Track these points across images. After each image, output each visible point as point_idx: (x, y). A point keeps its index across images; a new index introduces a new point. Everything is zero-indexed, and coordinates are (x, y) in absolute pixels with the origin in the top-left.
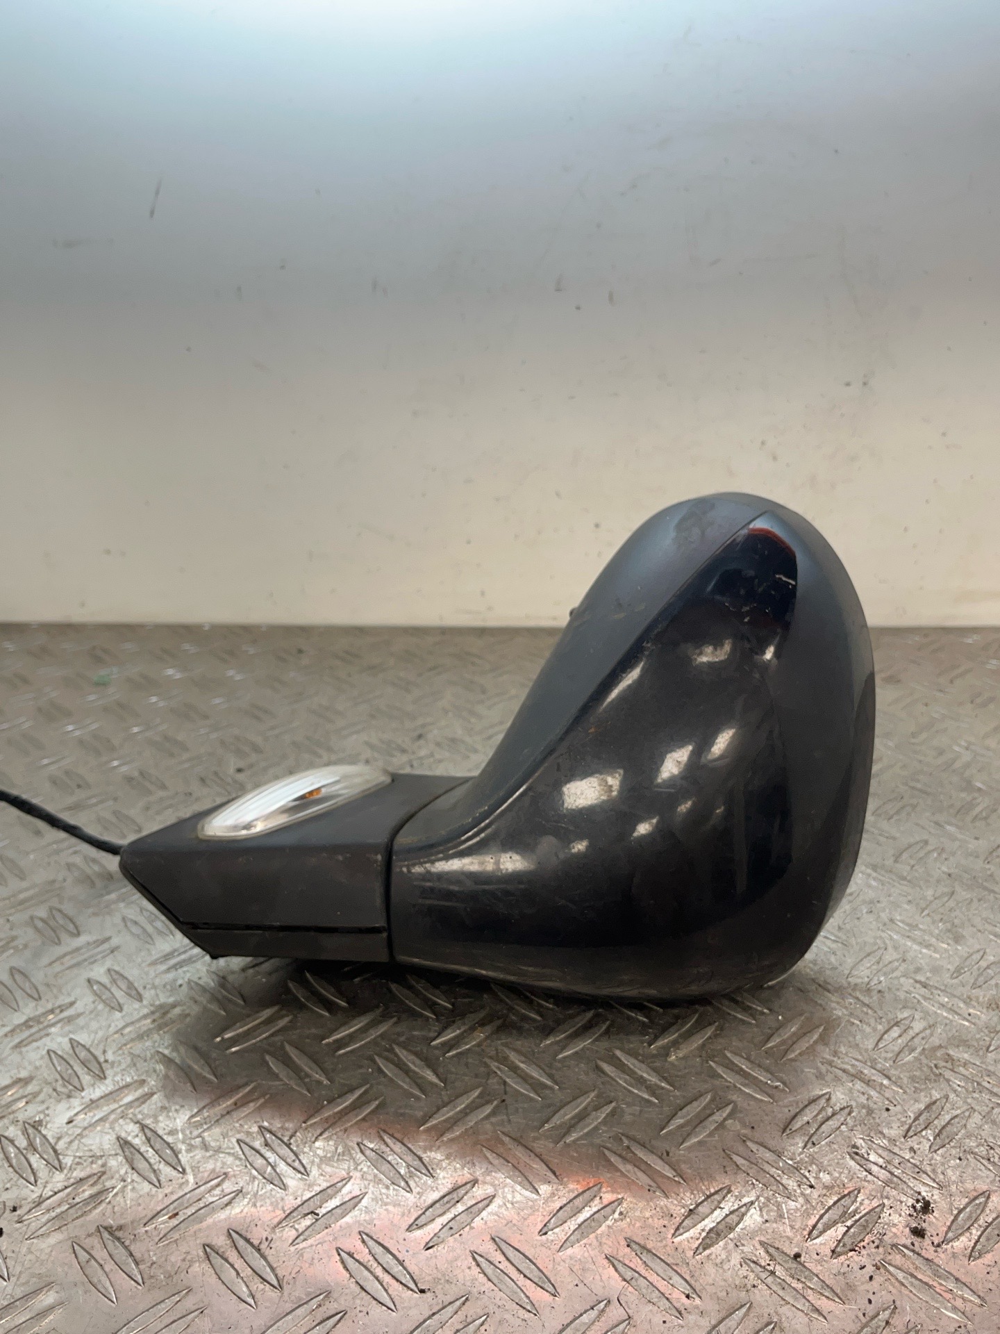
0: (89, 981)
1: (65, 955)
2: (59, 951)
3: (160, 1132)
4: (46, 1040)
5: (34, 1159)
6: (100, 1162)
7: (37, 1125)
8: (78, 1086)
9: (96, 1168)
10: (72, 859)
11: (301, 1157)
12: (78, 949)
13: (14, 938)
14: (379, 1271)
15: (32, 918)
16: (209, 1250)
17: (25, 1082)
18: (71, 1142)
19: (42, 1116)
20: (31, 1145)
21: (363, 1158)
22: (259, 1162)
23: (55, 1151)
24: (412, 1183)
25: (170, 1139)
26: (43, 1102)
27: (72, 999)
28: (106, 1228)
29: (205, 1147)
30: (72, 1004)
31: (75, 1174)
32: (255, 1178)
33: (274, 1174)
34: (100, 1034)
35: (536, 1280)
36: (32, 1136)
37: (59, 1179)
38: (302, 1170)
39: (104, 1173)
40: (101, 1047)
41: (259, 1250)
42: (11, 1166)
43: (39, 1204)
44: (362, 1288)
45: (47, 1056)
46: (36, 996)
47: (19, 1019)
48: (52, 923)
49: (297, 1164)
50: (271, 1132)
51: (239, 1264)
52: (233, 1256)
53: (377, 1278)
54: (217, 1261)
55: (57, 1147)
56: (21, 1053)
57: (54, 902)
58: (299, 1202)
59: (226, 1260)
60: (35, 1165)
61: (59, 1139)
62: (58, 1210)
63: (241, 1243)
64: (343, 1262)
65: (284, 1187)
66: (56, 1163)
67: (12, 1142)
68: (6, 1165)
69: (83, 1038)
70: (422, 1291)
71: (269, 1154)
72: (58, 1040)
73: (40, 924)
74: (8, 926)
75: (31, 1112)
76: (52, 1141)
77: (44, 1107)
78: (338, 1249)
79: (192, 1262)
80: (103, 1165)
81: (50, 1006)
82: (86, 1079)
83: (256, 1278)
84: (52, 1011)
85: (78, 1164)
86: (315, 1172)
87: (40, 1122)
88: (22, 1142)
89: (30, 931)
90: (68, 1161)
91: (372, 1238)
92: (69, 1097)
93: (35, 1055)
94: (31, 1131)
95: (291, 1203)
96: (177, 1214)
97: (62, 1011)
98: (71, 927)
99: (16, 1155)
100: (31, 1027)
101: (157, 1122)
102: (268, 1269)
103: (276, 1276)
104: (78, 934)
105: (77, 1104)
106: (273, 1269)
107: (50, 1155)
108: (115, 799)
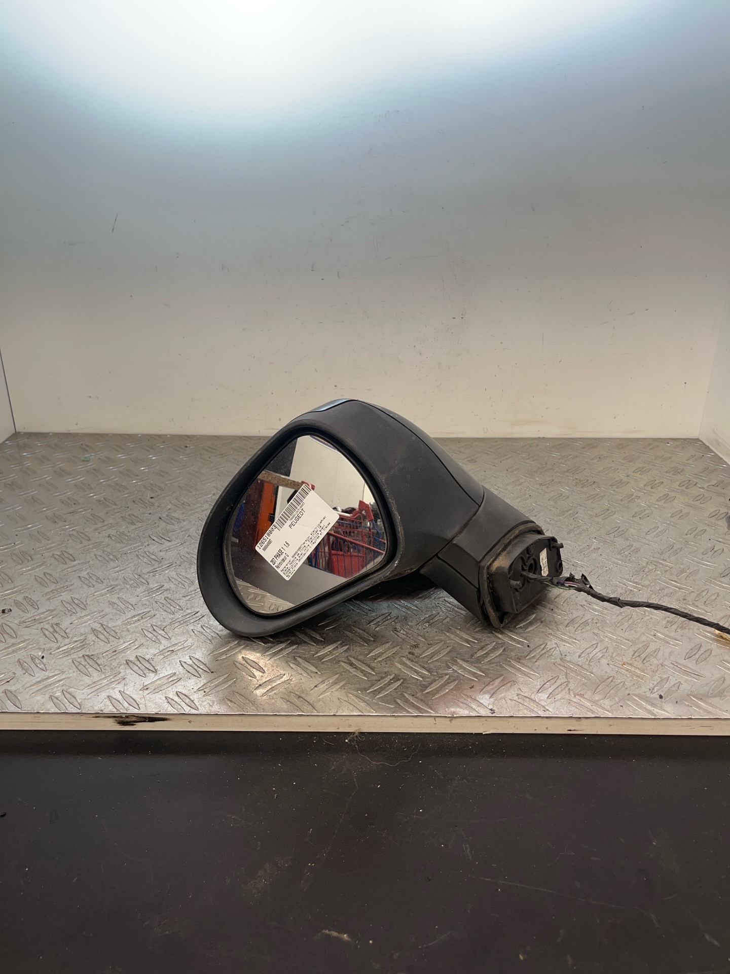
0: (79, 577)
1: (68, 568)
2: (66, 566)
3: (110, 626)
4: (61, 597)
5: (56, 635)
6: (84, 636)
7: (57, 625)
8: (75, 612)
9: (82, 638)
10: (71, 533)
11: (168, 634)
12: (74, 566)
13: (45, 562)
14: (196, 667)
15: (53, 555)
16: (128, 662)
17: (52, 611)
18: (72, 630)
19: (59, 622)
20: (55, 631)
21: (194, 634)
22: (150, 635)
23: (65, 633)
24: (213, 641)
25: (113, 629)
26: (60, 617)
27: (72, 583)
28: (87, 655)
29: (128, 630)
30: (72, 585)
31: (74, 639)
32: (148, 640)
33: (156, 639)
34: (84, 595)
35: (258, 669)
36: (55, 628)
37: (67, 641)
38: (168, 638)
39: (85, 639)
40: (85, 599)
41: (148, 661)
42: (46, 637)
43: (59, 648)
44: (188, 672)
45: (61, 603)
46: (56, 582)
47: (48, 590)
48: (63, 557)
49: (166, 636)
50: (156, 626)
51: (140, 665)
52: (138, 663)
53: (195, 669)
54: (131, 665)
55: (66, 631)
56: (50, 601)
57: (64, 549)
58: (166, 647)
59: (135, 664)
60: (56, 637)
61: (66, 629)
62: (67, 650)
63: (141, 659)
64: (181, 665)
65: (161, 643)
66: (66, 636)
67: (47, 630)
68: (45, 637)
69: (77, 596)
70: (212, 672)
71: (155, 633)
72: (65, 596)
73: (57, 557)
74: (42, 557)
75: (55, 621)
76: (64, 630)
77: (60, 619)
78: (180, 661)
79: (121, 665)
80: (85, 637)
81: (62, 586)
82: (78, 609)
83: (146, 669)
84: (63, 587)
85: (75, 636)
86: (173, 638)
87: (59, 624)
88: (51, 630)
89: (53, 559)
90: (70, 636)
91: (194, 657)
92: (71, 615)
93: (56, 602)
94: (54, 626)
95: (162, 647)
96: (116, 651)
97: (67, 587)
98: (71, 558)
99: (48, 634)
100: (54, 593)
101: (108, 623)
102: (151, 666)
103: (155, 669)
104: (75, 560)
105: (74, 617)
106: (153, 667)
107: (63, 634)
108: (92, 509)
